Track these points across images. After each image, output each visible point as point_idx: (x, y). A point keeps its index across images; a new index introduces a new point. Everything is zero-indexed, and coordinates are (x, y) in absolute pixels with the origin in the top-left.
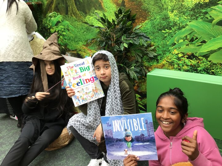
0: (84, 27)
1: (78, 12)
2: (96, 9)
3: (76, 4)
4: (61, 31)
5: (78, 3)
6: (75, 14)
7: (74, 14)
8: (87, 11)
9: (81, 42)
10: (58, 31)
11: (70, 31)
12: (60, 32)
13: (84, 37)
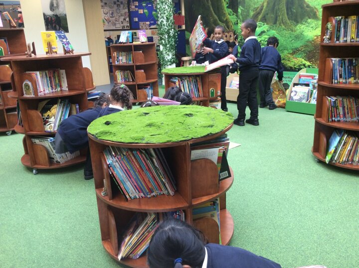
0: (292, 36)
1: (288, 21)
2: (310, 18)
3: (288, 14)
4: (264, 41)
5: (290, 13)
6: (285, 23)
7: (283, 23)
8: (299, 20)
9: (286, 51)
12: (262, 42)
13: (291, 45)
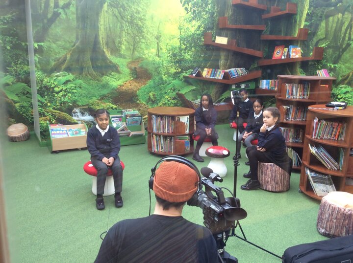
1: (94, 73)
3: (93, 67)
4: (70, 89)
6: (91, 74)
8: (104, 72)
9: (94, 97)
10: (66, 89)
11: (83, 89)
13: (99, 93)
